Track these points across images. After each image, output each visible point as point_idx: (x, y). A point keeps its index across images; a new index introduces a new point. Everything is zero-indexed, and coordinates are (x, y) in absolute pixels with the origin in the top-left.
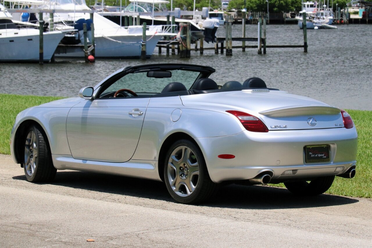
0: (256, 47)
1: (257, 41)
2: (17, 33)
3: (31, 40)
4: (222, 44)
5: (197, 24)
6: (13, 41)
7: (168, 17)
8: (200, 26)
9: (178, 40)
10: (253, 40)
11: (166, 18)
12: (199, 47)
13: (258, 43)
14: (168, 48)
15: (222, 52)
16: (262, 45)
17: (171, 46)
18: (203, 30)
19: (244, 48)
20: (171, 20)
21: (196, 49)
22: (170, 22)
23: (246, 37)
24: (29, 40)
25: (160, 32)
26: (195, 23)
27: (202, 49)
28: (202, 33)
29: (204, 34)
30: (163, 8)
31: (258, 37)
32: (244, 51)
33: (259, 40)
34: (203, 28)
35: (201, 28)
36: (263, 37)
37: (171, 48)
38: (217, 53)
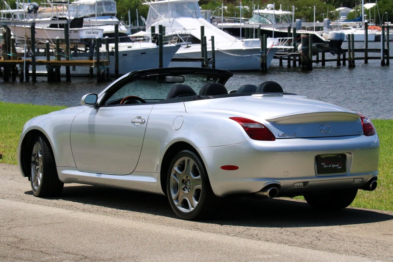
0: (379, 58)
1: (380, 52)
2: (131, 47)
3: (145, 53)
4: (344, 56)
5: (322, 36)
6: (126, 55)
7: (289, 29)
8: (324, 37)
9: (299, 52)
10: (376, 51)
11: (287, 29)
12: (320, 59)
13: (381, 54)
14: (289, 60)
15: (344, 64)
16: (386, 56)
17: (292, 58)
18: (328, 42)
19: (366, 59)
20: (292, 32)
21: (317, 61)
22: (292, 33)
23: (369, 48)
24: (142, 53)
25: (276, 45)
26: (320, 34)
27: (324, 61)
28: (327, 45)
29: (330, 46)
30: (288, 20)
31: (381, 48)
32: (366, 62)
33: (382, 51)
34: (329, 40)
35: (326, 40)
36: (386, 48)
37: (292, 60)
38: (339, 64)
